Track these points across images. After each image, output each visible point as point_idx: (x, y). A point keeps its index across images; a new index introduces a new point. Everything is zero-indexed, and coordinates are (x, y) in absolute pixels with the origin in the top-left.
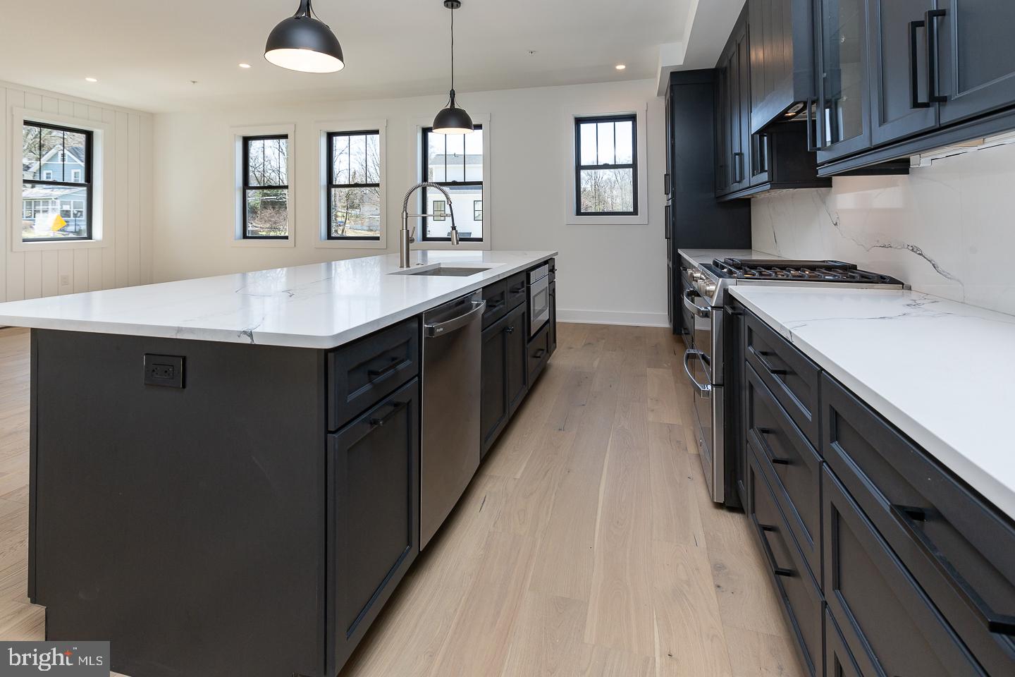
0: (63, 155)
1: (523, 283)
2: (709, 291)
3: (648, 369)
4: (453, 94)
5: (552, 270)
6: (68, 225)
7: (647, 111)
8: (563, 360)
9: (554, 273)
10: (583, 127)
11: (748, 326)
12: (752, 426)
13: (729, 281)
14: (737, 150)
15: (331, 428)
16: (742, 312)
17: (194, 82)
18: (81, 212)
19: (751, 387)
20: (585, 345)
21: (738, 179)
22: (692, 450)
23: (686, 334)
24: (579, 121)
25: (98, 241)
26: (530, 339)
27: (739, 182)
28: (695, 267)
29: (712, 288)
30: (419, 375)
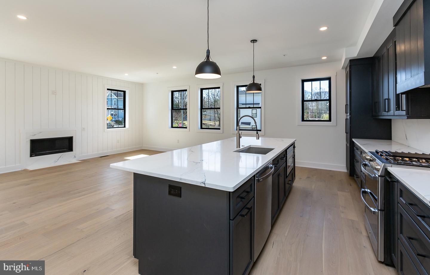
0: (111, 95)
1: (284, 155)
2: (377, 168)
3: (338, 192)
4: (254, 77)
5: (294, 147)
6: (113, 119)
7: (336, 76)
8: (298, 184)
9: (295, 148)
10: (305, 83)
11: (400, 189)
12: (401, 233)
13: (387, 165)
14: (386, 97)
15: (231, 218)
16: (395, 181)
17: (157, 73)
18: (116, 114)
19: (401, 216)
20: (307, 178)
21: (387, 111)
22: (364, 233)
23: (357, 177)
24: (303, 81)
25: (127, 128)
26: (287, 177)
27: (387, 112)
28: (366, 153)
29: (379, 167)
30: (254, 197)
